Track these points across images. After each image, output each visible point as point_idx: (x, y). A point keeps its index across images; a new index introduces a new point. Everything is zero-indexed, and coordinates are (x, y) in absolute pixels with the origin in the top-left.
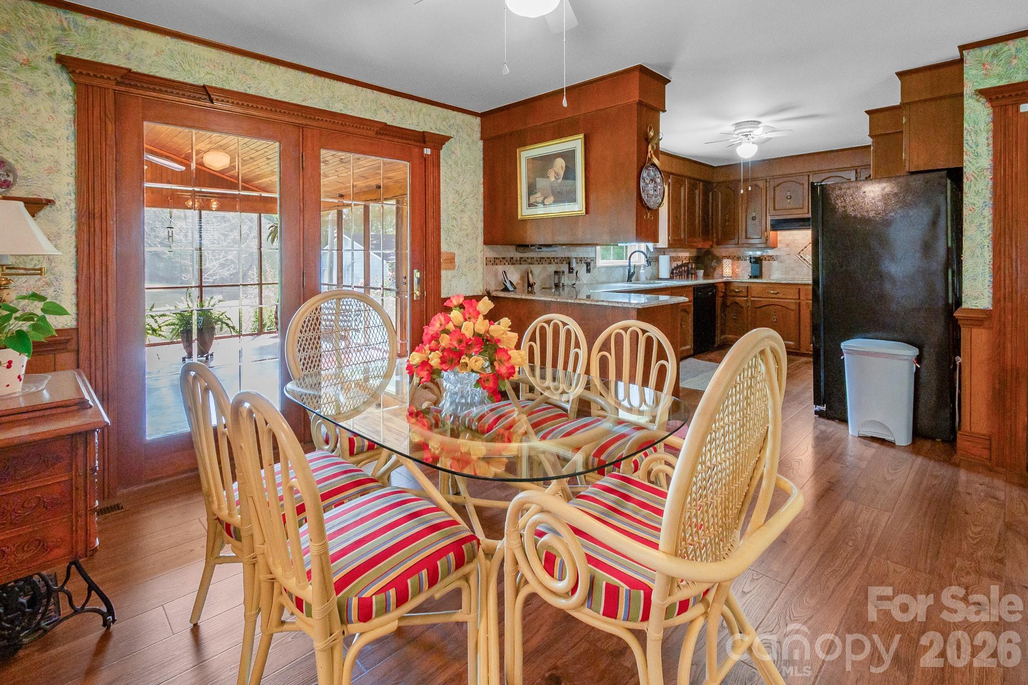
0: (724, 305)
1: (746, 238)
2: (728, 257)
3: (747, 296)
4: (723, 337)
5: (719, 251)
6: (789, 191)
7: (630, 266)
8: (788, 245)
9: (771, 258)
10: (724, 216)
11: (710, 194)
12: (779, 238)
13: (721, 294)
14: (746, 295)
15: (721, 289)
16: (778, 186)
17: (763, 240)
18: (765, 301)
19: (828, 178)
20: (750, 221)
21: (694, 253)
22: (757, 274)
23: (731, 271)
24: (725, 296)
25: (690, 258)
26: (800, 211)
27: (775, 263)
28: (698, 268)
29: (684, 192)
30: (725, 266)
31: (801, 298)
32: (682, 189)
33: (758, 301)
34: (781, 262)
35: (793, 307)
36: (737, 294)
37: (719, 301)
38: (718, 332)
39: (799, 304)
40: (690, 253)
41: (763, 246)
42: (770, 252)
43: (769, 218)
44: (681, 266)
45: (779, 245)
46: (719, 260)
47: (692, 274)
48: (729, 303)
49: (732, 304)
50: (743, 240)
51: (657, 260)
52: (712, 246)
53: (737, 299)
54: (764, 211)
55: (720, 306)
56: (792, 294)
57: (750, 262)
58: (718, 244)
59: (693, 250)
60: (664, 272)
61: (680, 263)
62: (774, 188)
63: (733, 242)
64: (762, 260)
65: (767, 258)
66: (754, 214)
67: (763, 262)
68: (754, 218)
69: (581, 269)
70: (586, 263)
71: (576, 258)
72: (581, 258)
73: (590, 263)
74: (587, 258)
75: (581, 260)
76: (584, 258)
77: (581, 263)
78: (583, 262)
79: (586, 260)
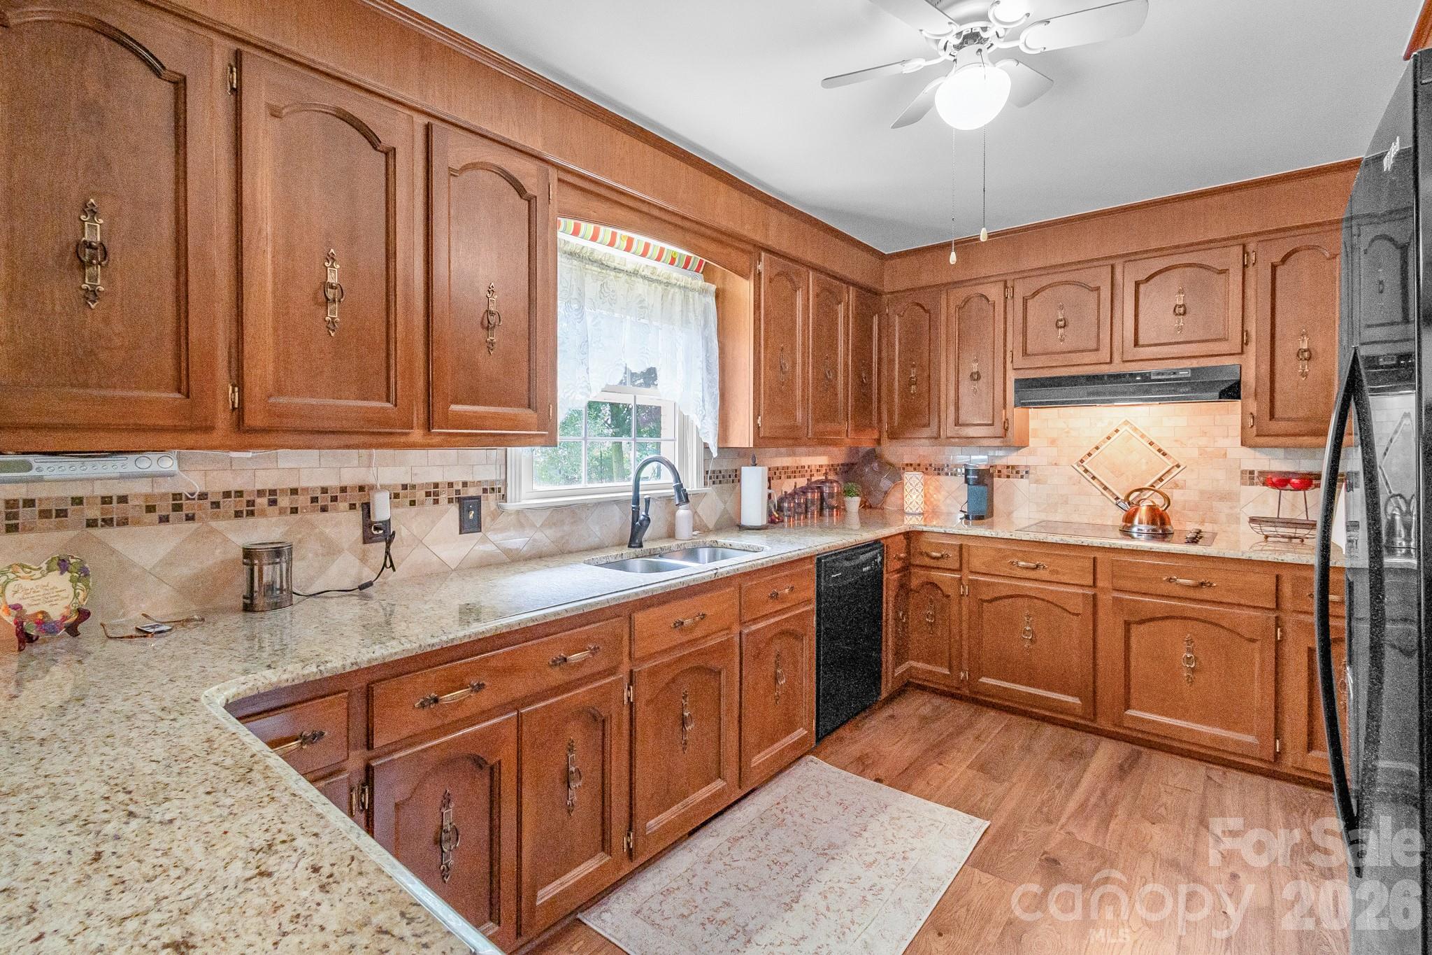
0: (903, 587)
1: (957, 424)
2: (916, 467)
3: (960, 570)
4: (899, 670)
5: (895, 452)
6: (1062, 307)
7: (636, 500)
8: (1053, 442)
9: (1013, 471)
10: (904, 371)
11: (875, 319)
12: (1033, 424)
13: (898, 565)
14: (957, 566)
15: (898, 551)
16: (1034, 295)
17: (998, 429)
18: (1005, 585)
19: (1167, 269)
20: (966, 387)
21: (839, 455)
22: (981, 512)
23: (921, 500)
24: (906, 569)
25: (832, 467)
26: (1091, 358)
27: (1022, 484)
28: (848, 493)
29: (803, 303)
30: (907, 487)
31: (1100, 584)
32: (799, 294)
33: (989, 584)
34: (1037, 481)
35: (1077, 605)
36: (937, 563)
37: (891, 579)
38: (888, 657)
39: (1094, 596)
40: (830, 457)
41: (997, 442)
42: (1014, 458)
43: (1012, 376)
44: (804, 491)
45: (1032, 442)
46: (895, 472)
47: (832, 508)
48: (915, 583)
49: (923, 585)
50: (949, 429)
51: (735, 477)
52: (878, 441)
53: (936, 575)
54: (1000, 360)
55: (892, 594)
56: (1074, 573)
57: (967, 481)
58: (894, 436)
59: (835, 450)
60: (754, 509)
61: (802, 482)
62: (1025, 301)
63: (926, 432)
64: (992, 476)
65: (1005, 471)
66: (975, 367)
67: (996, 479)
68: (975, 377)
69: (434, 523)
70: (459, 500)
71: (405, 487)
72: (436, 485)
73: (479, 498)
74: (465, 484)
75: (433, 492)
76: (451, 485)
77: (436, 502)
78: (443, 498)
79: (458, 492)
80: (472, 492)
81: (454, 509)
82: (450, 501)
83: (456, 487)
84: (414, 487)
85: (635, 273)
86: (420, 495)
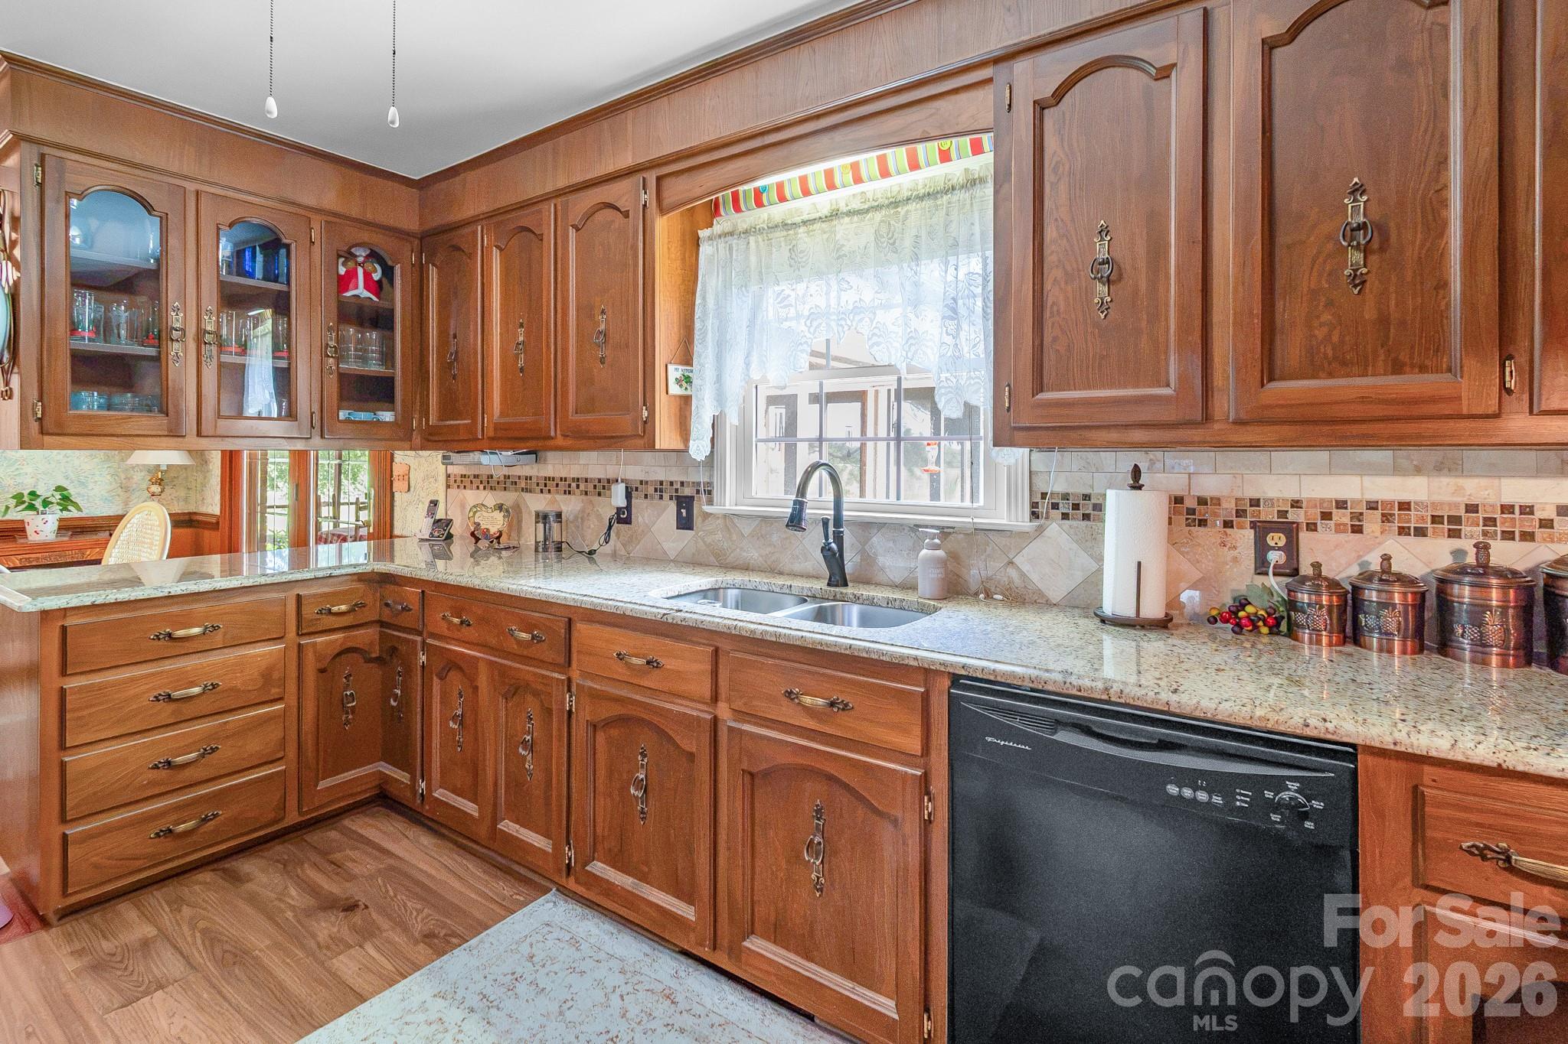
69: (659, 516)
70: (678, 498)
71: (641, 482)
72: (661, 483)
73: (692, 498)
74: (682, 484)
75: (660, 488)
76: (672, 484)
77: (661, 497)
78: (666, 496)
79: (677, 490)
80: (687, 491)
81: (672, 506)
82: (671, 498)
83: (675, 487)
84: (647, 482)
85: (835, 215)
86: (651, 490)
